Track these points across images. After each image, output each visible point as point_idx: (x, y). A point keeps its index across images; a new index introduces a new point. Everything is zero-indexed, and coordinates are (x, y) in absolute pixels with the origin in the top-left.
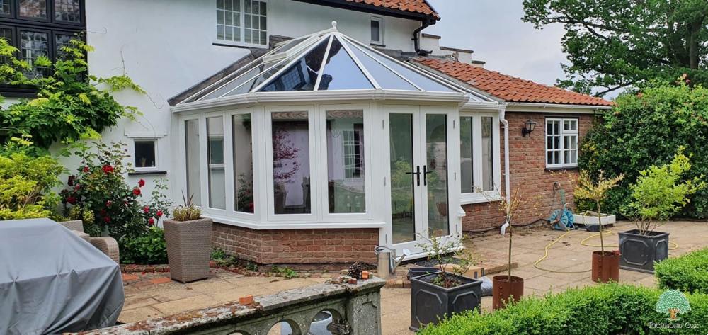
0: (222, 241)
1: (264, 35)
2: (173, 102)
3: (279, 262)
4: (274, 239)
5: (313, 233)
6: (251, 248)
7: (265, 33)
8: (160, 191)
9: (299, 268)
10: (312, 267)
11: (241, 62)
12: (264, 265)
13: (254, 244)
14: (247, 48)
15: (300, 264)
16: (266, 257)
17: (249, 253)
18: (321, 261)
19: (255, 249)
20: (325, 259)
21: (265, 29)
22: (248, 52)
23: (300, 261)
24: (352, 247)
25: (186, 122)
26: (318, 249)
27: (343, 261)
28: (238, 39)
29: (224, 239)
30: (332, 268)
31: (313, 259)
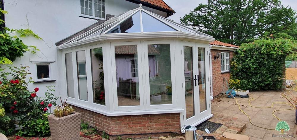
0: (87, 118)
1: (104, 14)
2: (58, 44)
3: (122, 134)
4: (118, 121)
5: (142, 117)
6: (104, 125)
7: (104, 13)
8: (50, 92)
9: (134, 137)
10: (142, 136)
11: (93, 26)
12: (113, 136)
13: (106, 123)
14: (96, 19)
15: (134, 135)
16: (114, 131)
17: (104, 128)
18: (147, 133)
19: (107, 126)
20: (149, 131)
21: (104, 11)
22: (96, 21)
23: (135, 133)
24: (165, 123)
25: (65, 54)
26: (145, 125)
27: (159, 132)
28: (91, 15)
29: (88, 117)
30: (153, 136)
31: (142, 131)
